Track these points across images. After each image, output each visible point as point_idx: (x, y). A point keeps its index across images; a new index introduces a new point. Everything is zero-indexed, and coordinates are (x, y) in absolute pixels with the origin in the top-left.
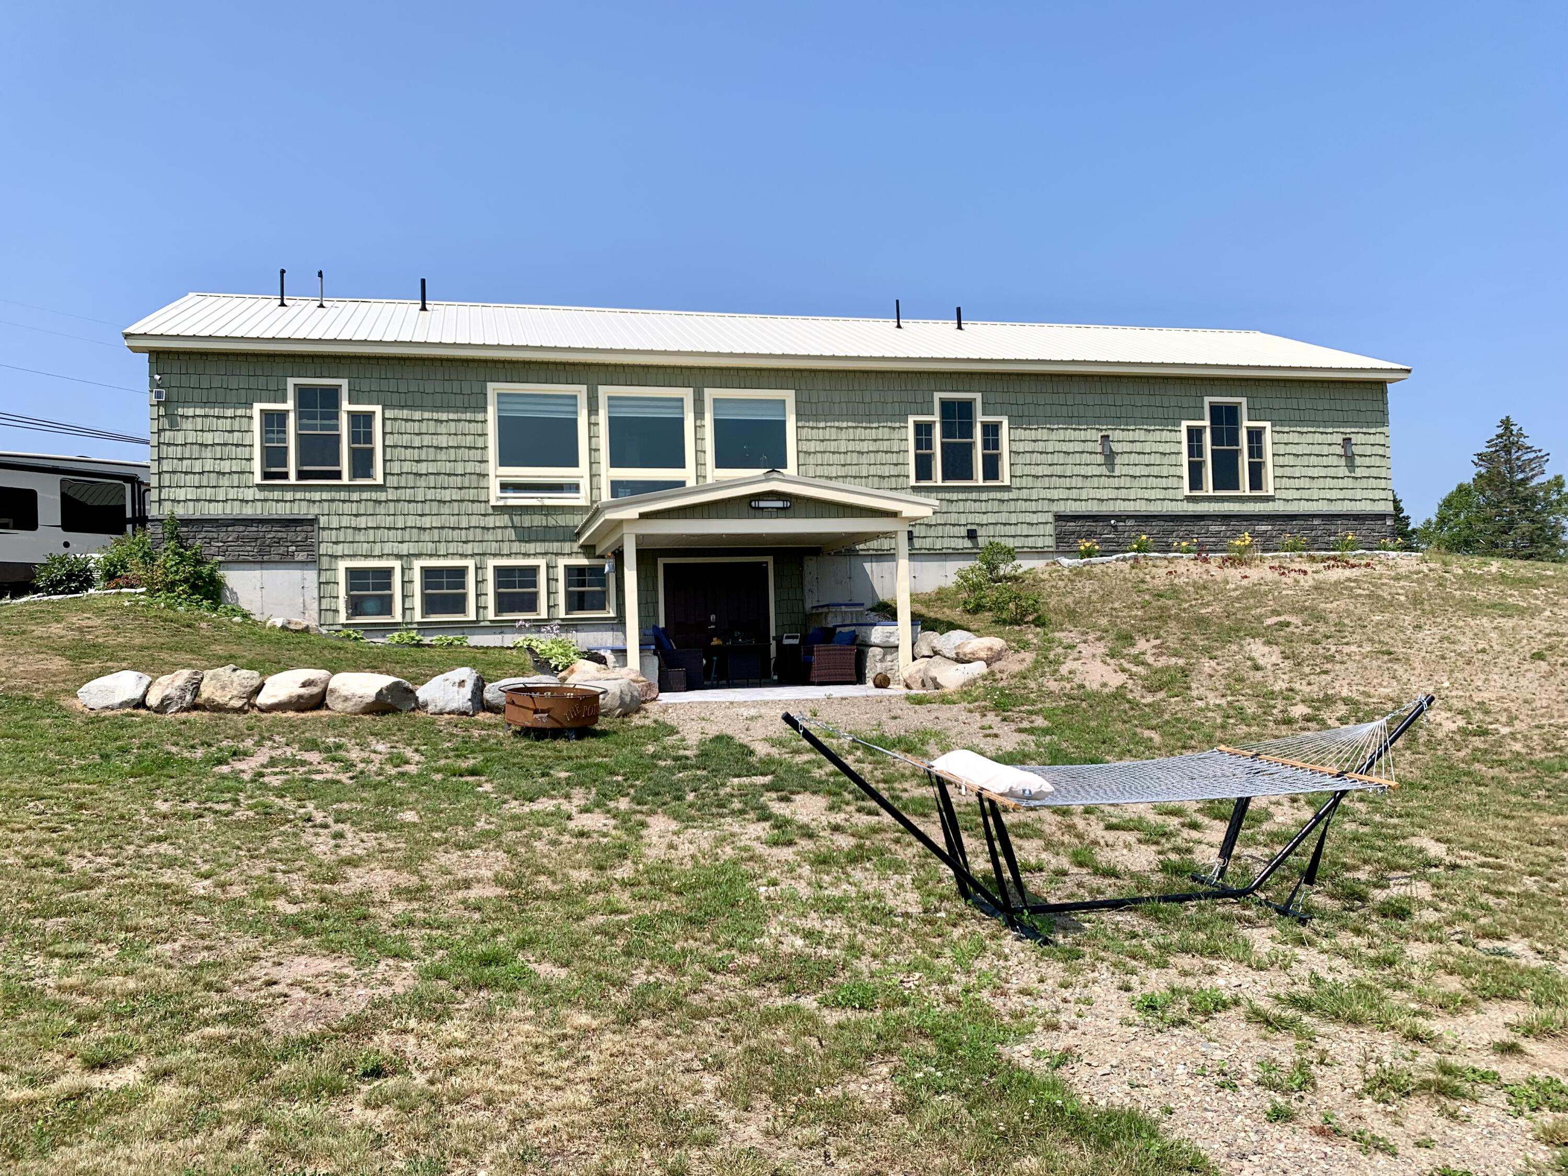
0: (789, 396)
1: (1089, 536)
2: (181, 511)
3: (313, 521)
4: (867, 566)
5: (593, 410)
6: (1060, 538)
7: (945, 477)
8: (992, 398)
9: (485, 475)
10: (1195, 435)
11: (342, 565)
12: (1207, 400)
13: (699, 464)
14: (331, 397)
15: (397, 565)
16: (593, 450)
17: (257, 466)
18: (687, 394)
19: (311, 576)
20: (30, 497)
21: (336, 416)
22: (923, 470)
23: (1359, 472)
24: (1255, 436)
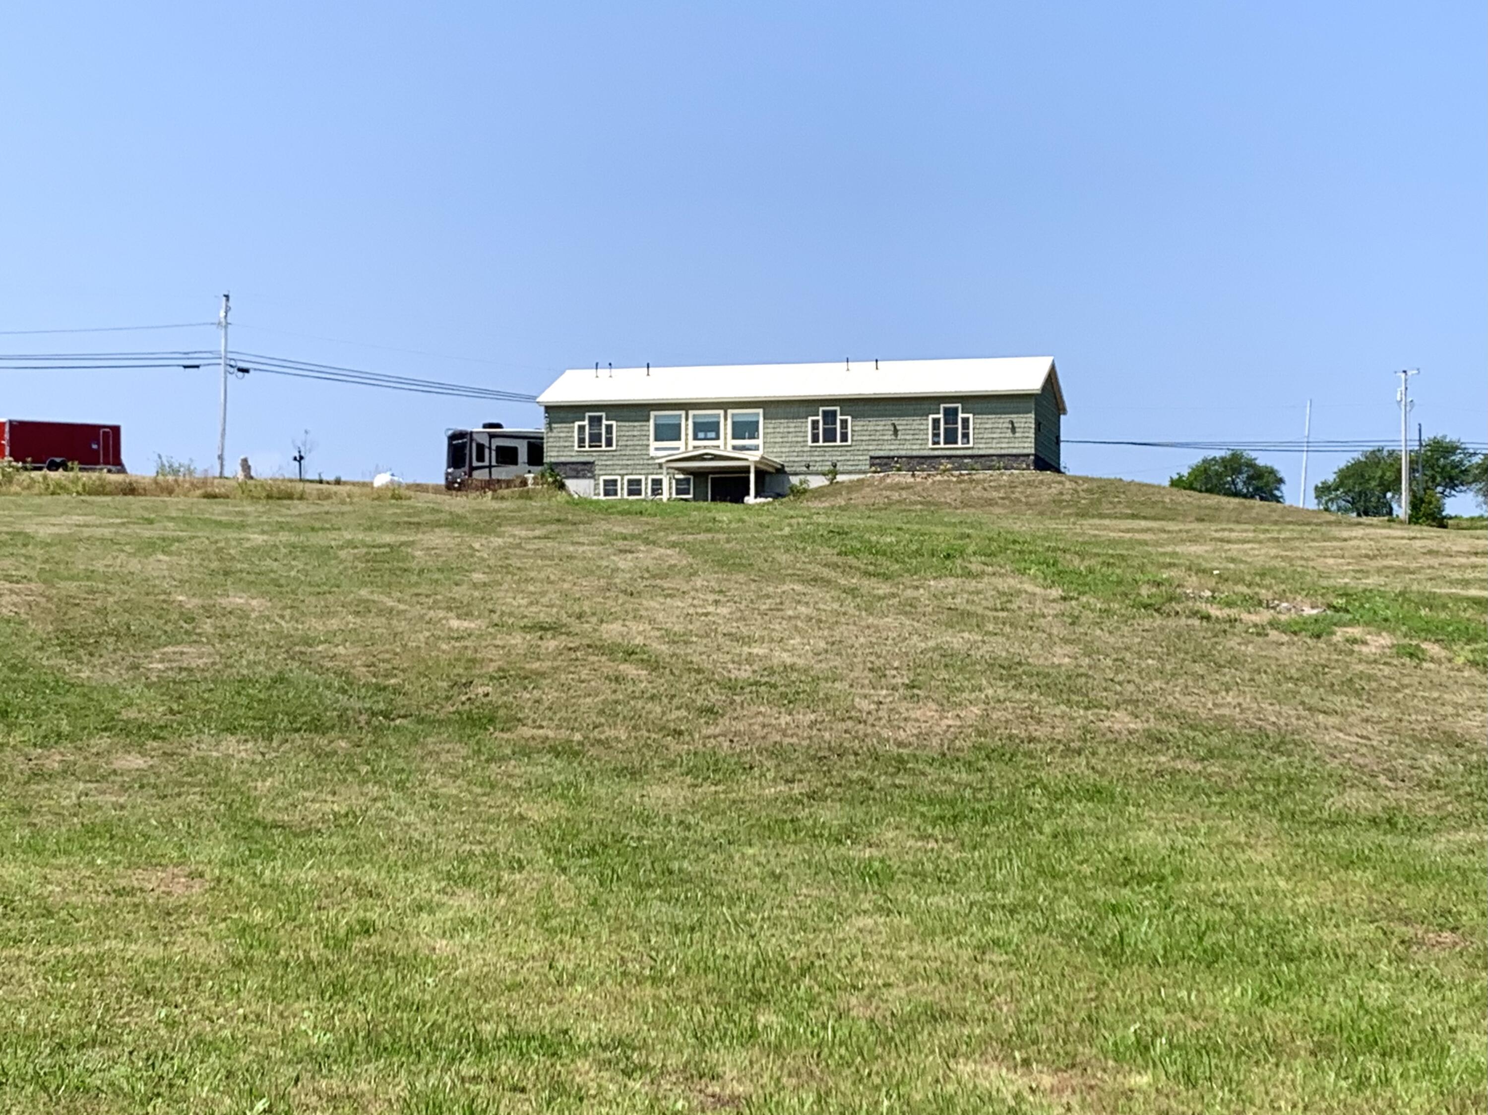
0: (761, 411)
1: (886, 464)
2: (553, 460)
3: (593, 463)
4: (791, 477)
5: (687, 419)
6: (872, 465)
7: (824, 441)
8: (845, 408)
9: (648, 445)
10: (936, 422)
11: (602, 478)
12: (942, 406)
13: (725, 438)
14: (599, 419)
15: (619, 478)
16: (687, 435)
17: (576, 444)
18: (721, 412)
19: (592, 482)
20: (515, 450)
21: (601, 425)
22: (815, 439)
23: (1017, 435)
24: (965, 421)
